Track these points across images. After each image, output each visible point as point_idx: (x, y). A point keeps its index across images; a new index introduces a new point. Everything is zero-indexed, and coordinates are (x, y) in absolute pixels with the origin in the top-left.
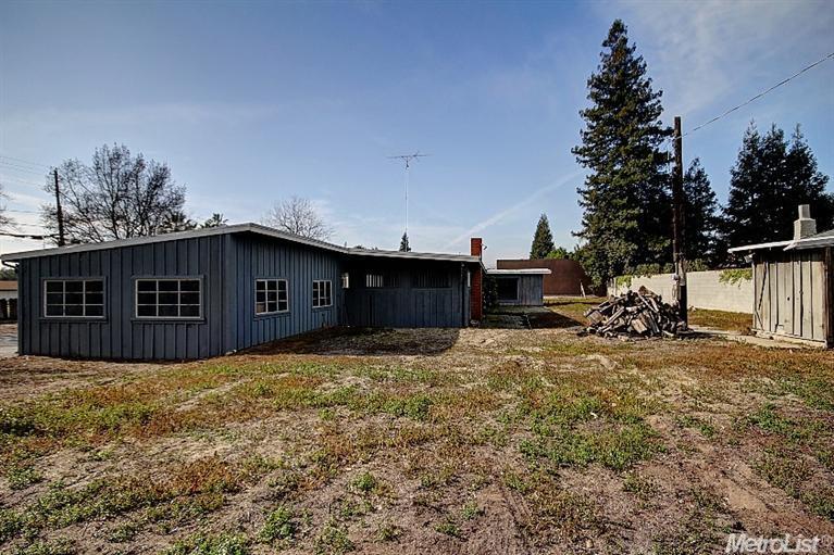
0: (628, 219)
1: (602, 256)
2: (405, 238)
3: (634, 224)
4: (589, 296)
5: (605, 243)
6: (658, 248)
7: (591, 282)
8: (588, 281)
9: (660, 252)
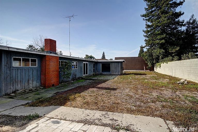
0: (161, 39)
1: (151, 55)
2: (104, 53)
3: (163, 41)
4: (147, 71)
5: (152, 50)
6: (174, 51)
7: (148, 66)
8: (146, 65)
9: (174, 53)
